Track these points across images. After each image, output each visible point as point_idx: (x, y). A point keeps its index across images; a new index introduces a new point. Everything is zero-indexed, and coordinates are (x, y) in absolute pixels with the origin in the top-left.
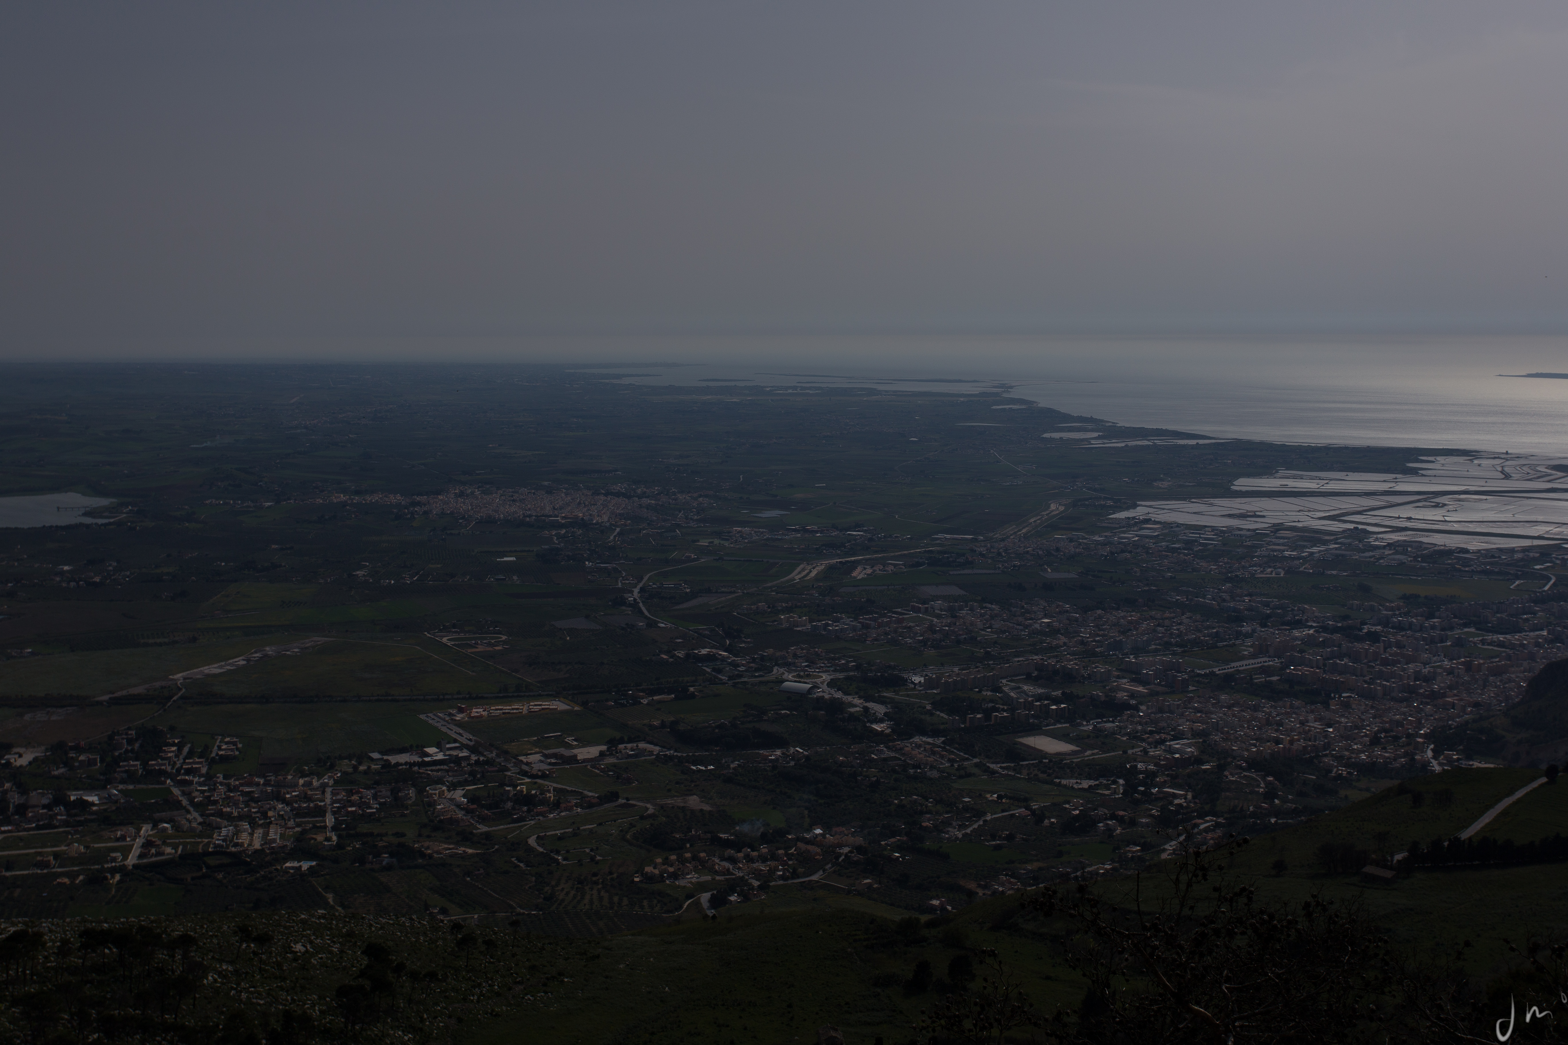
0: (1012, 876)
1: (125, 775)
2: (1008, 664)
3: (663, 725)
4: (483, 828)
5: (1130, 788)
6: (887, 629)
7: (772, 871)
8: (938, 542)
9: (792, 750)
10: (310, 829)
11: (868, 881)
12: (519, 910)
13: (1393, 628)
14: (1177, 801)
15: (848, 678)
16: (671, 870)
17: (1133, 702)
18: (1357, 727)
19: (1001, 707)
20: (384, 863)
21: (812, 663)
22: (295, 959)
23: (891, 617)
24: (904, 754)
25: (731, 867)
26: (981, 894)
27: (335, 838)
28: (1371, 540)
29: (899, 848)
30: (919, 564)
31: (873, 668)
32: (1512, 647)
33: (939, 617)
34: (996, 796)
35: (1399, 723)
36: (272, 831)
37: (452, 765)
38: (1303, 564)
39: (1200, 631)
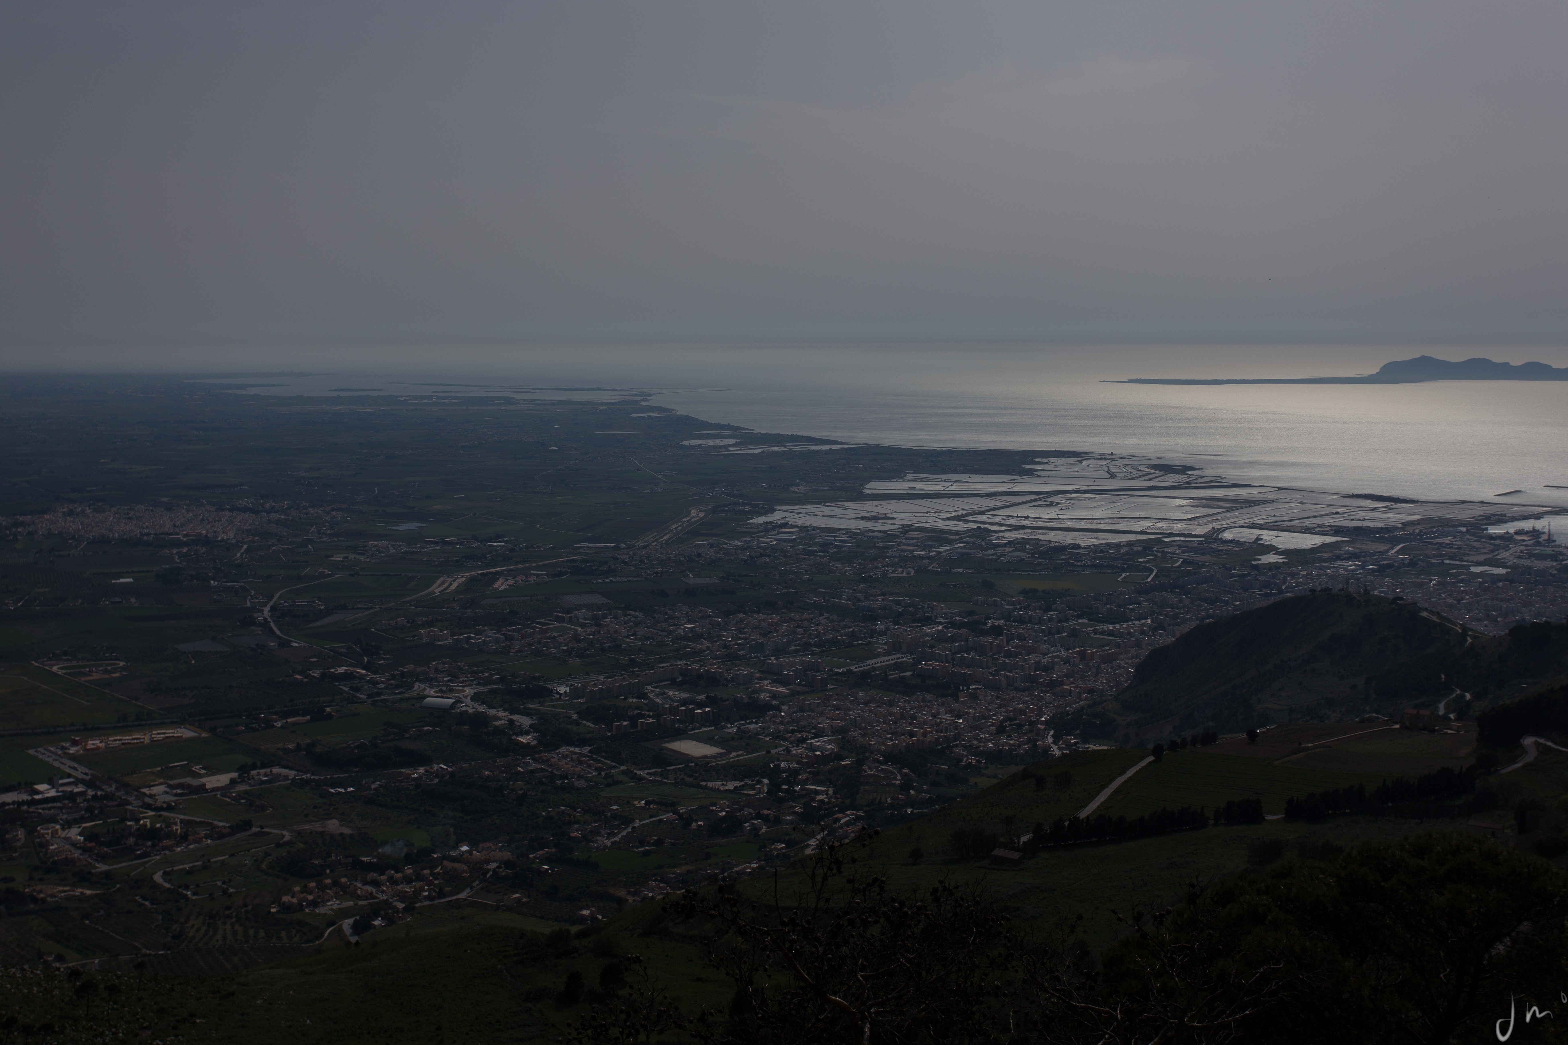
0: (661, 881)
2: (653, 670)
3: (298, 748)
4: (102, 867)
5: (775, 787)
6: (531, 640)
7: (418, 892)
8: (581, 550)
9: (435, 767)
11: (517, 895)
12: (144, 951)
13: (1014, 621)
14: (819, 798)
15: (492, 691)
16: (310, 897)
17: (775, 702)
18: (984, 717)
19: (647, 713)
21: (454, 677)
23: (534, 628)
24: (550, 766)
25: (374, 891)
26: (631, 901)
28: (992, 538)
29: (548, 860)
30: (561, 574)
31: (517, 680)
32: (1121, 635)
33: (583, 626)
34: (643, 802)
35: (1022, 712)
37: (66, 802)
38: (931, 563)
39: (837, 631)
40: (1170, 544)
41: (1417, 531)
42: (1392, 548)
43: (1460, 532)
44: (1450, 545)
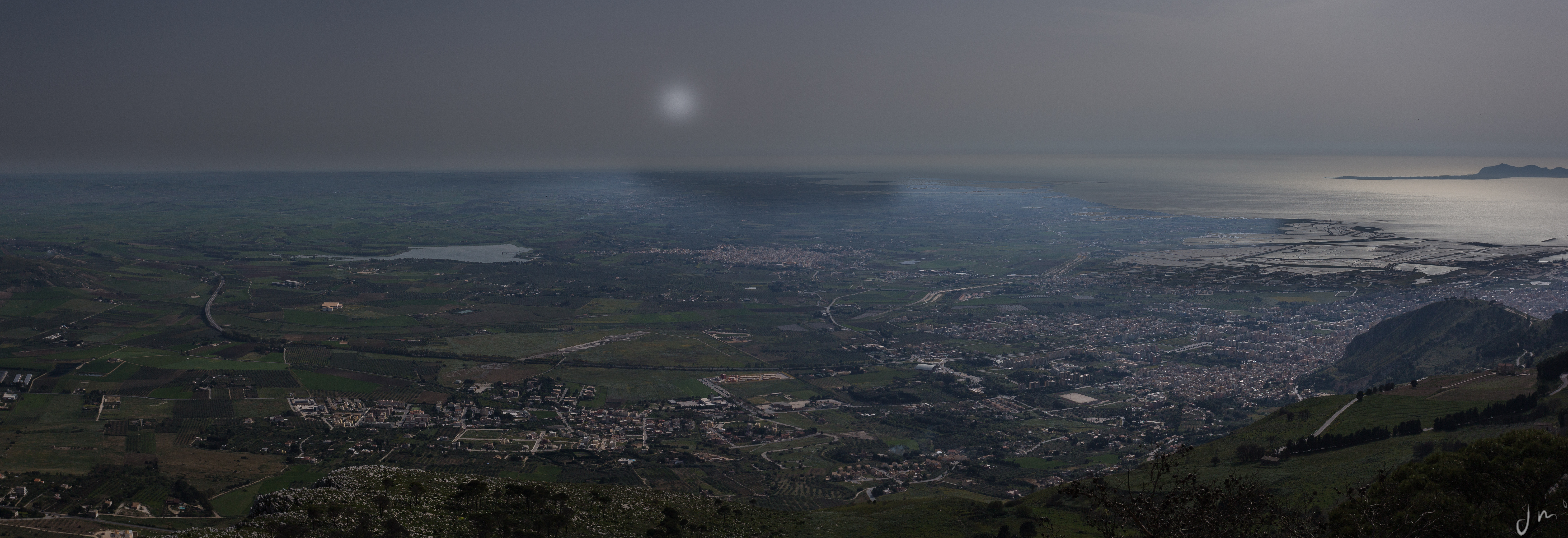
0: (1058, 476)
1: (532, 403)
2: (1054, 351)
3: (844, 389)
4: (735, 446)
5: (1128, 421)
6: (981, 331)
7: (911, 476)
8: (1010, 279)
9: (923, 404)
10: (634, 441)
11: (970, 481)
12: (755, 494)
13: (1274, 321)
14: (1155, 428)
15: (957, 361)
16: (848, 474)
17: (1128, 371)
18: (1256, 379)
19: (1050, 376)
20: (676, 463)
21: (935, 352)
22: (624, 513)
23: (982, 324)
24: (991, 406)
25: (885, 473)
26: (1039, 487)
27: (647, 447)
28: (1260, 272)
29: (989, 461)
30: (999, 292)
31: (972, 354)
32: (1337, 328)
33: (1012, 324)
34: (1047, 429)
35: (1279, 375)
36: (612, 440)
37: (717, 409)
38: (1223, 287)
39: (1167, 328)
40: (1365, 274)
41: (1502, 263)
42: (1489, 273)
43: (1525, 262)
44: (1520, 270)
